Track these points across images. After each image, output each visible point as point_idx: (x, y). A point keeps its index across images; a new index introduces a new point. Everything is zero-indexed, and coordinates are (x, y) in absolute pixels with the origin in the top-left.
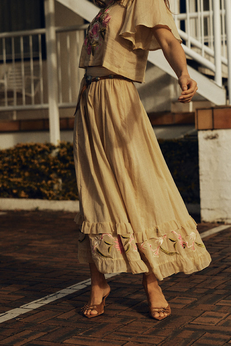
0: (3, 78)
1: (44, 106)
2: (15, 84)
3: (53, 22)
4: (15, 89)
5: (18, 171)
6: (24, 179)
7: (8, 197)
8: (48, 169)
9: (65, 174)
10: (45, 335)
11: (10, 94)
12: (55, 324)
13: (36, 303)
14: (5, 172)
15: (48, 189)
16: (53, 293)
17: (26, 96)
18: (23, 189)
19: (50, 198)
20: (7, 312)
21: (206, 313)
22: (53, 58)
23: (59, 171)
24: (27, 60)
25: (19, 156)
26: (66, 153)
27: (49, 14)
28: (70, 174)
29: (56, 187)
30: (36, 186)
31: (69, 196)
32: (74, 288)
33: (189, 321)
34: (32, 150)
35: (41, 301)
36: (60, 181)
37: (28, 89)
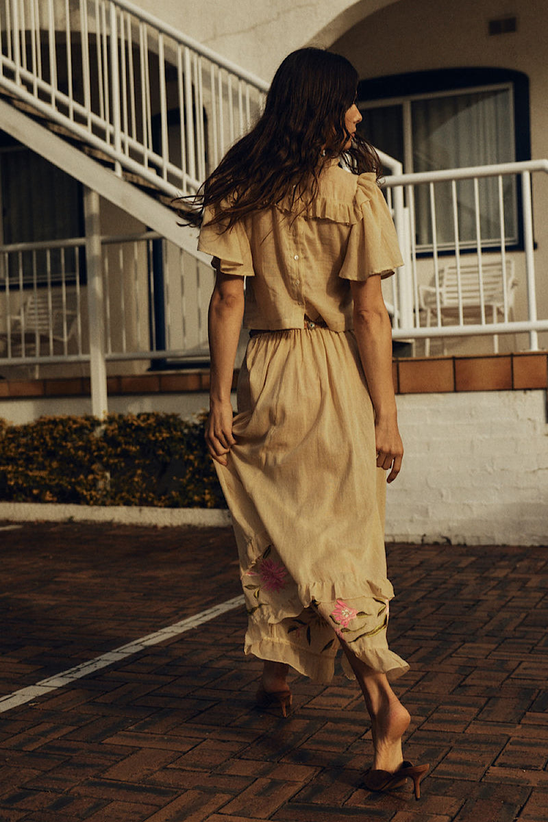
0: (19, 314)
1: (83, 357)
2: (37, 322)
3: (97, 227)
4: (38, 330)
5: (40, 459)
6: (51, 473)
7: (25, 501)
8: (88, 456)
9: (115, 464)
10: (74, 731)
11: (30, 338)
12: (90, 712)
13: (62, 676)
14: (21, 462)
15: (88, 487)
16: (89, 660)
17: (54, 340)
18: (50, 488)
19: (92, 502)
20: (14, 693)
21: (329, 690)
22: (96, 284)
23: (105, 459)
24: (57, 284)
25: (42, 437)
26: (116, 432)
27: (92, 216)
28: (123, 464)
29: (101, 484)
30: (70, 483)
31: (122, 498)
32: (124, 651)
33: (302, 704)
34: (63, 426)
35: (69, 673)
36: (108, 475)
37: (58, 330)
